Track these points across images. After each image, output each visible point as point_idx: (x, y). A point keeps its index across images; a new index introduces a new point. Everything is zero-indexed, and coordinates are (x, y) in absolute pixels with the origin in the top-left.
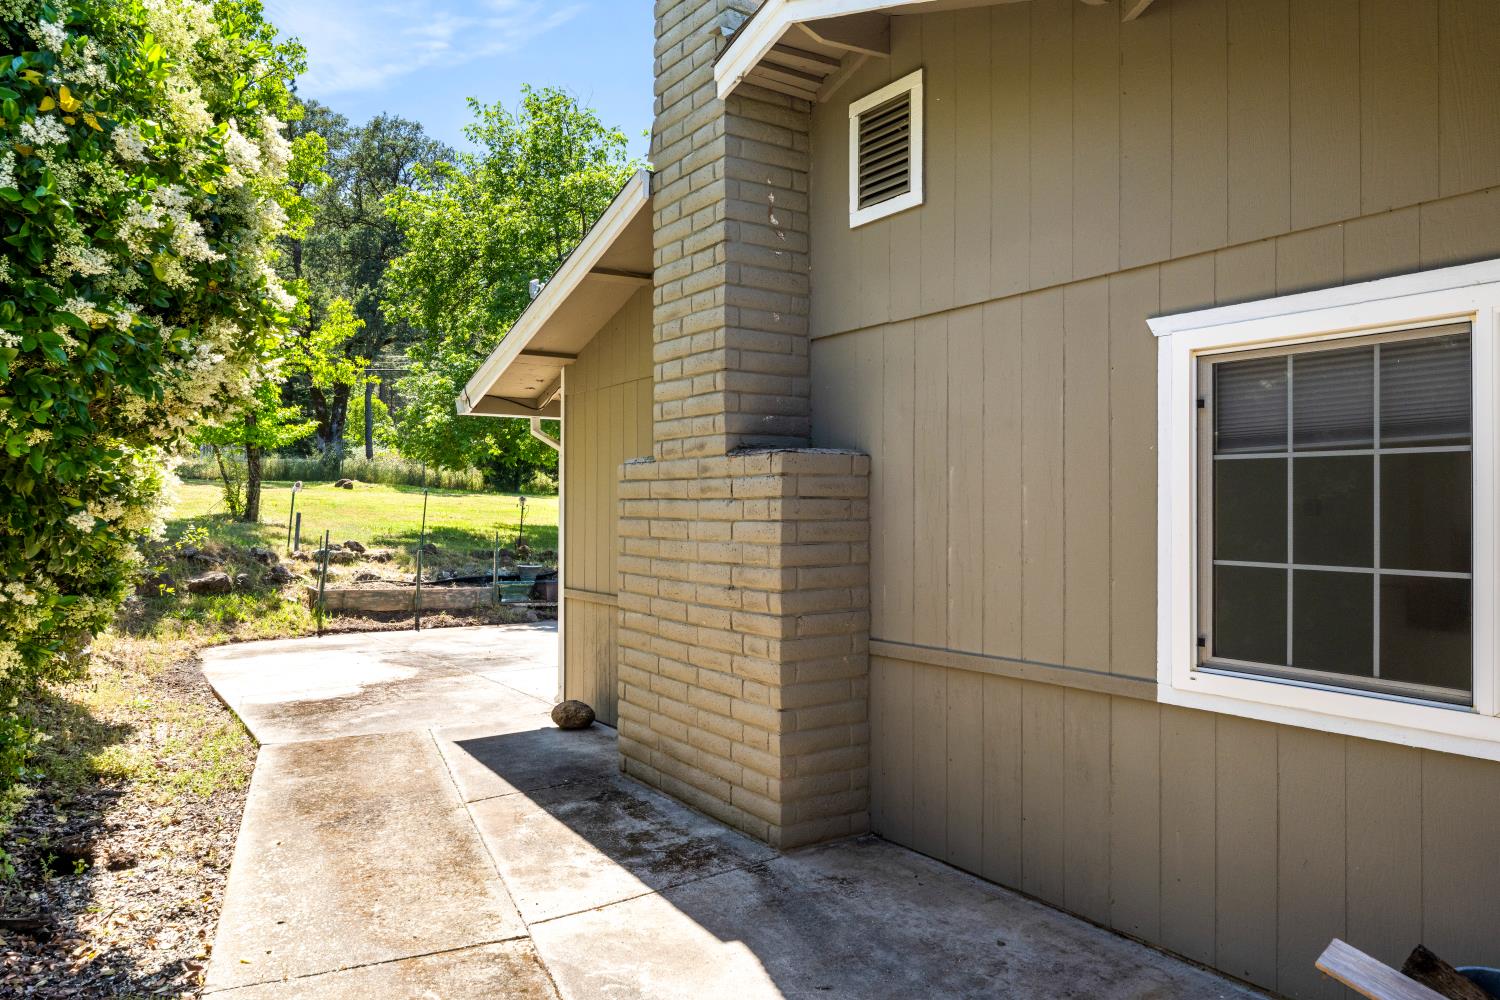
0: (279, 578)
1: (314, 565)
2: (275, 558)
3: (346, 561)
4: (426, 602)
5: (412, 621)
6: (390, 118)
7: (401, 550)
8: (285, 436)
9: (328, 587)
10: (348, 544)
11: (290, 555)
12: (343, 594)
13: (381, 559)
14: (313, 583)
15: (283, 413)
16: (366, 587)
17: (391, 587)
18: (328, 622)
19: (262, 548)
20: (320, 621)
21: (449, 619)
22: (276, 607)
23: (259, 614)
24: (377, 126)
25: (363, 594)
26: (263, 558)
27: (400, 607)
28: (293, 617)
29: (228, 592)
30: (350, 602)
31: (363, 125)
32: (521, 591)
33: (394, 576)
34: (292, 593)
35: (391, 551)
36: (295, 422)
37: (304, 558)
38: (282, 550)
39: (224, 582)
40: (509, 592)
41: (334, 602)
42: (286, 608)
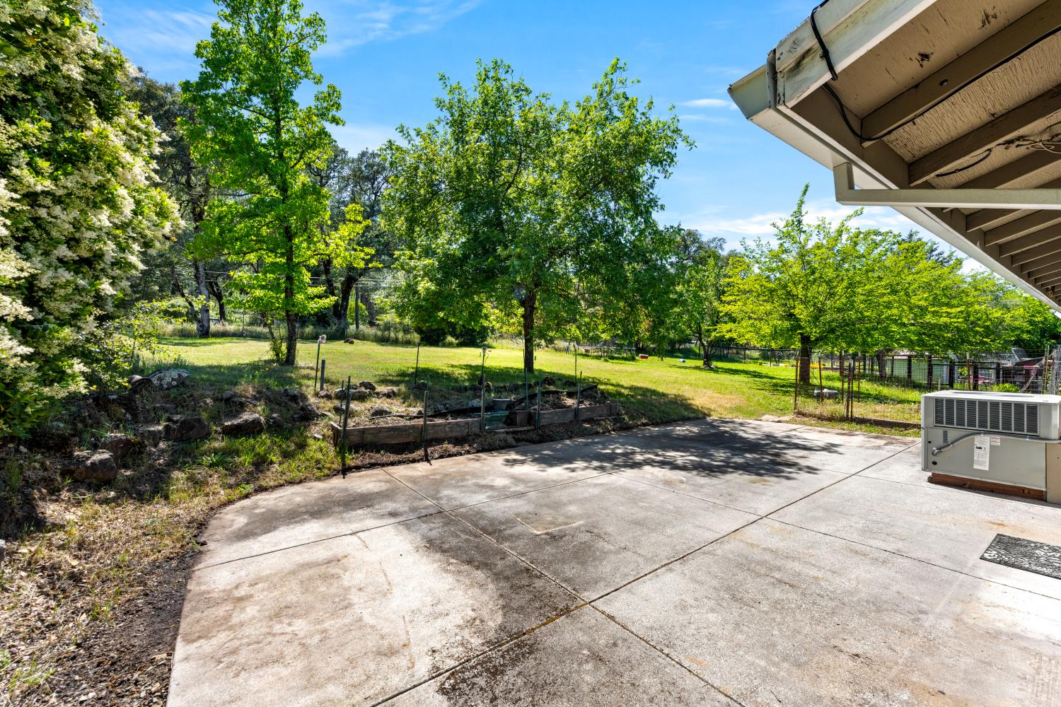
0: (308, 416)
1: (337, 403)
2: (304, 397)
3: (362, 398)
4: (430, 434)
5: (421, 452)
6: (370, 152)
7: (403, 388)
8: (313, 306)
9: (351, 423)
10: (363, 384)
11: (317, 395)
12: (363, 431)
13: (388, 396)
14: (335, 421)
15: (312, 291)
16: (382, 422)
17: (402, 423)
18: (351, 459)
19: (294, 389)
20: (343, 458)
21: (452, 448)
22: (302, 446)
23: (287, 455)
24: (363, 154)
25: (380, 430)
26: (294, 398)
27: (411, 439)
28: (319, 456)
29: (260, 432)
30: (369, 438)
31: (356, 157)
32: (498, 419)
33: (402, 412)
34: (317, 431)
35: (395, 389)
36: (320, 297)
37: (328, 397)
38: (310, 389)
39: (256, 422)
40: (490, 421)
41: (355, 439)
42: (313, 445)
